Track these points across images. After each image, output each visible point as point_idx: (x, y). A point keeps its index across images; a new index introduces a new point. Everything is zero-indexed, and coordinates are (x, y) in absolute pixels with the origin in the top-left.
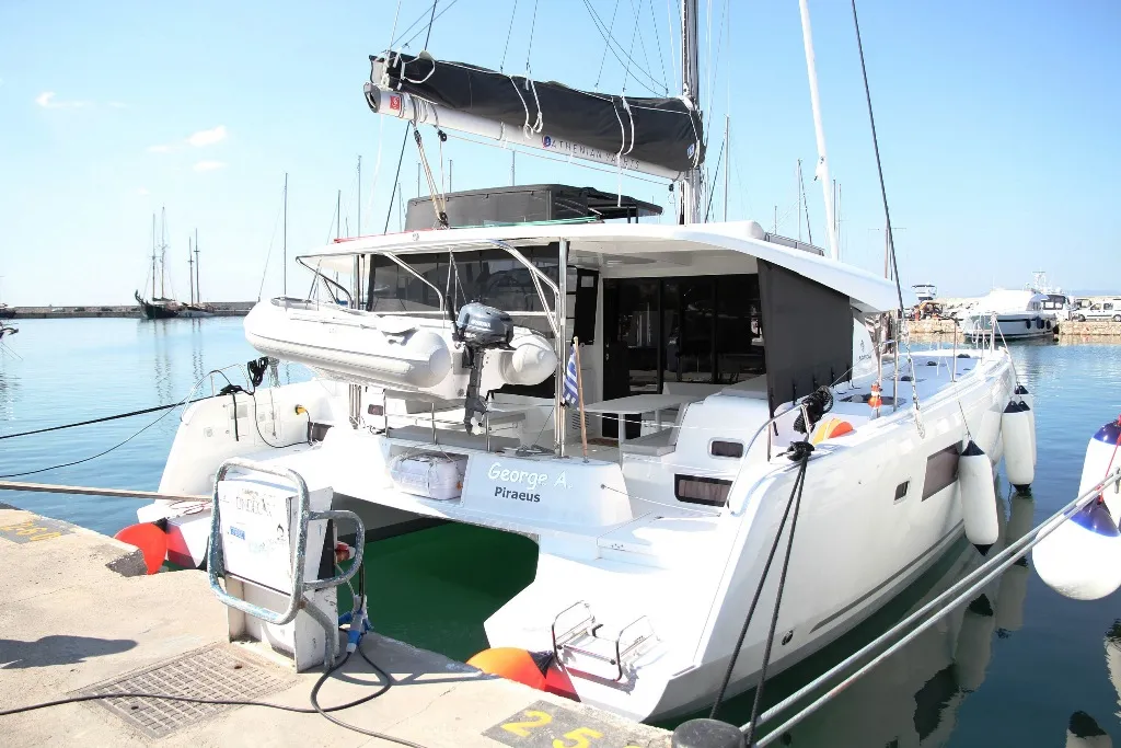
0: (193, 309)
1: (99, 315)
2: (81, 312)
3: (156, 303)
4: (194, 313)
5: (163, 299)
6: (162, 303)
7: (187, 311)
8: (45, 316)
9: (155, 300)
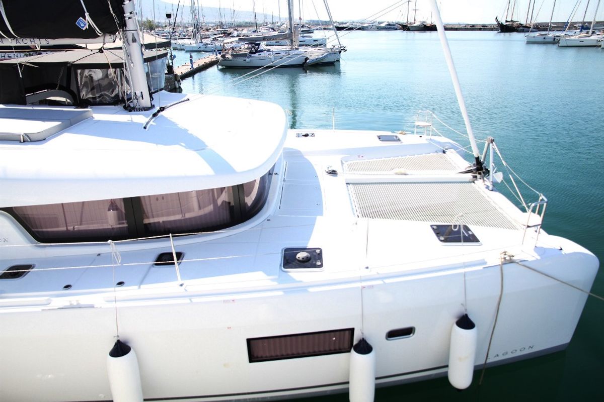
0: (525, 27)
1: (480, 29)
2: (473, 28)
3: (507, 23)
4: (526, 29)
5: (512, 21)
6: (511, 23)
7: (521, 28)
8: (456, 29)
9: (506, 21)
